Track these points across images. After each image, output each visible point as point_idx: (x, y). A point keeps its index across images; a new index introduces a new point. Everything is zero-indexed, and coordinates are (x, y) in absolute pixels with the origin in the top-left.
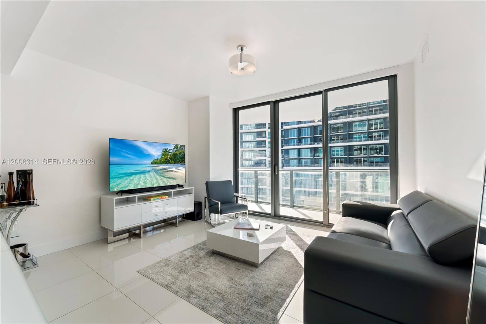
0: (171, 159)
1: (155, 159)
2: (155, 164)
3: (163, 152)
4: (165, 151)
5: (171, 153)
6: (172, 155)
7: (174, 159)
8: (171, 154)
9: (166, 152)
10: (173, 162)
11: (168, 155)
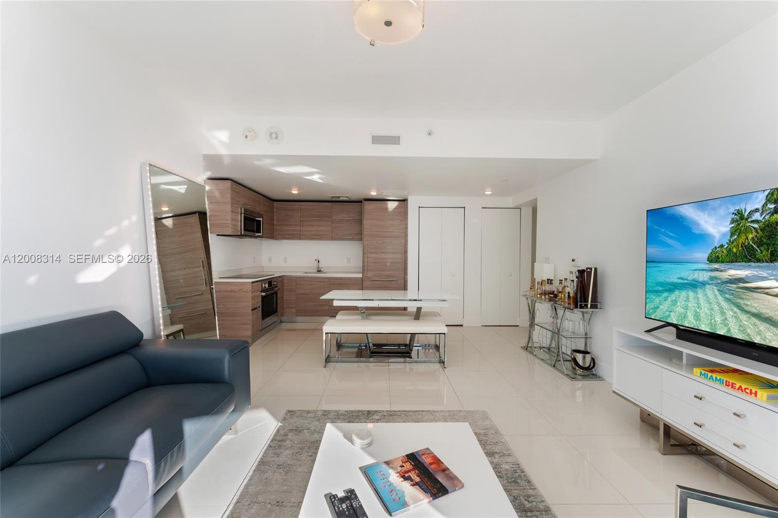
0: (760, 244)
1: (716, 248)
2: (717, 262)
3: (733, 221)
4: (740, 218)
5: (757, 221)
6: (761, 230)
7: (768, 245)
8: (756, 226)
9: (743, 223)
10: (766, 254)
11: (747, 230)
